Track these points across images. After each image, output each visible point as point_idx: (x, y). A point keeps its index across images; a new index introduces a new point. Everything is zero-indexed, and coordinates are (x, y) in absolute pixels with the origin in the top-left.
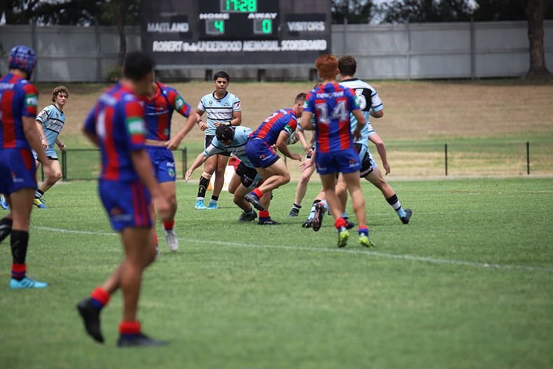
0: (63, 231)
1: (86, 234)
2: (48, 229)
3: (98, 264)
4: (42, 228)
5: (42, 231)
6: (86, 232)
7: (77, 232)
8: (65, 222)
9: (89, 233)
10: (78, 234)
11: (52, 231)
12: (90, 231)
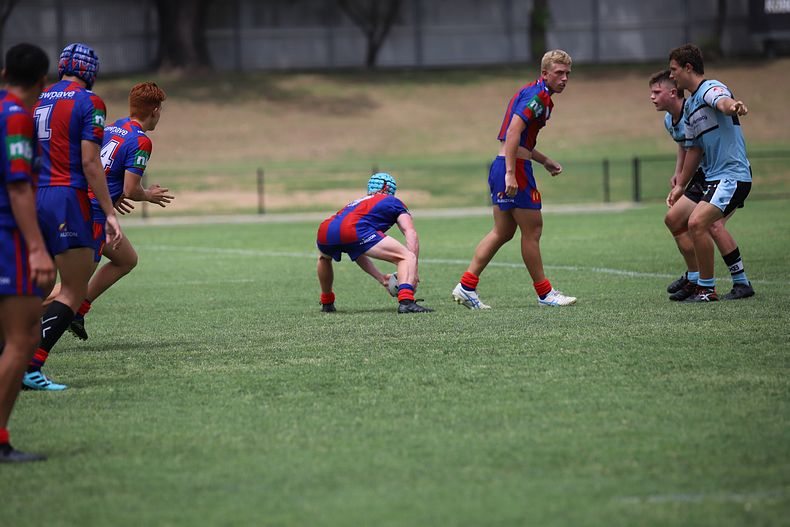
0: (631, 274)
1: (664, 278)
2: (611, 271)
3: (681, 320)
4: (602, 270)
5: (603, 274)
6: (664, 276)
7: (652, 275)
8: (635, 261)
9: (668, 276)
10: (653, 278)
11: (617, 275)
12: (671, 274)
